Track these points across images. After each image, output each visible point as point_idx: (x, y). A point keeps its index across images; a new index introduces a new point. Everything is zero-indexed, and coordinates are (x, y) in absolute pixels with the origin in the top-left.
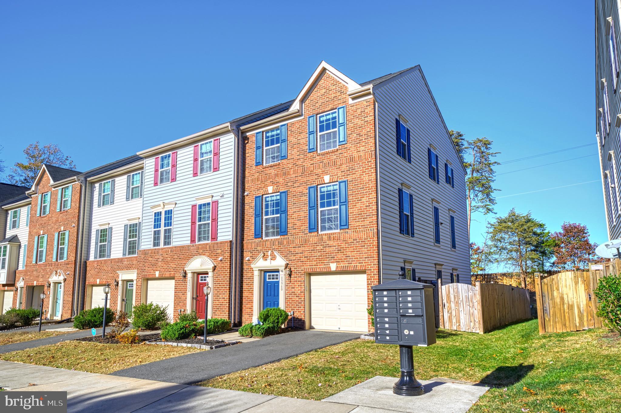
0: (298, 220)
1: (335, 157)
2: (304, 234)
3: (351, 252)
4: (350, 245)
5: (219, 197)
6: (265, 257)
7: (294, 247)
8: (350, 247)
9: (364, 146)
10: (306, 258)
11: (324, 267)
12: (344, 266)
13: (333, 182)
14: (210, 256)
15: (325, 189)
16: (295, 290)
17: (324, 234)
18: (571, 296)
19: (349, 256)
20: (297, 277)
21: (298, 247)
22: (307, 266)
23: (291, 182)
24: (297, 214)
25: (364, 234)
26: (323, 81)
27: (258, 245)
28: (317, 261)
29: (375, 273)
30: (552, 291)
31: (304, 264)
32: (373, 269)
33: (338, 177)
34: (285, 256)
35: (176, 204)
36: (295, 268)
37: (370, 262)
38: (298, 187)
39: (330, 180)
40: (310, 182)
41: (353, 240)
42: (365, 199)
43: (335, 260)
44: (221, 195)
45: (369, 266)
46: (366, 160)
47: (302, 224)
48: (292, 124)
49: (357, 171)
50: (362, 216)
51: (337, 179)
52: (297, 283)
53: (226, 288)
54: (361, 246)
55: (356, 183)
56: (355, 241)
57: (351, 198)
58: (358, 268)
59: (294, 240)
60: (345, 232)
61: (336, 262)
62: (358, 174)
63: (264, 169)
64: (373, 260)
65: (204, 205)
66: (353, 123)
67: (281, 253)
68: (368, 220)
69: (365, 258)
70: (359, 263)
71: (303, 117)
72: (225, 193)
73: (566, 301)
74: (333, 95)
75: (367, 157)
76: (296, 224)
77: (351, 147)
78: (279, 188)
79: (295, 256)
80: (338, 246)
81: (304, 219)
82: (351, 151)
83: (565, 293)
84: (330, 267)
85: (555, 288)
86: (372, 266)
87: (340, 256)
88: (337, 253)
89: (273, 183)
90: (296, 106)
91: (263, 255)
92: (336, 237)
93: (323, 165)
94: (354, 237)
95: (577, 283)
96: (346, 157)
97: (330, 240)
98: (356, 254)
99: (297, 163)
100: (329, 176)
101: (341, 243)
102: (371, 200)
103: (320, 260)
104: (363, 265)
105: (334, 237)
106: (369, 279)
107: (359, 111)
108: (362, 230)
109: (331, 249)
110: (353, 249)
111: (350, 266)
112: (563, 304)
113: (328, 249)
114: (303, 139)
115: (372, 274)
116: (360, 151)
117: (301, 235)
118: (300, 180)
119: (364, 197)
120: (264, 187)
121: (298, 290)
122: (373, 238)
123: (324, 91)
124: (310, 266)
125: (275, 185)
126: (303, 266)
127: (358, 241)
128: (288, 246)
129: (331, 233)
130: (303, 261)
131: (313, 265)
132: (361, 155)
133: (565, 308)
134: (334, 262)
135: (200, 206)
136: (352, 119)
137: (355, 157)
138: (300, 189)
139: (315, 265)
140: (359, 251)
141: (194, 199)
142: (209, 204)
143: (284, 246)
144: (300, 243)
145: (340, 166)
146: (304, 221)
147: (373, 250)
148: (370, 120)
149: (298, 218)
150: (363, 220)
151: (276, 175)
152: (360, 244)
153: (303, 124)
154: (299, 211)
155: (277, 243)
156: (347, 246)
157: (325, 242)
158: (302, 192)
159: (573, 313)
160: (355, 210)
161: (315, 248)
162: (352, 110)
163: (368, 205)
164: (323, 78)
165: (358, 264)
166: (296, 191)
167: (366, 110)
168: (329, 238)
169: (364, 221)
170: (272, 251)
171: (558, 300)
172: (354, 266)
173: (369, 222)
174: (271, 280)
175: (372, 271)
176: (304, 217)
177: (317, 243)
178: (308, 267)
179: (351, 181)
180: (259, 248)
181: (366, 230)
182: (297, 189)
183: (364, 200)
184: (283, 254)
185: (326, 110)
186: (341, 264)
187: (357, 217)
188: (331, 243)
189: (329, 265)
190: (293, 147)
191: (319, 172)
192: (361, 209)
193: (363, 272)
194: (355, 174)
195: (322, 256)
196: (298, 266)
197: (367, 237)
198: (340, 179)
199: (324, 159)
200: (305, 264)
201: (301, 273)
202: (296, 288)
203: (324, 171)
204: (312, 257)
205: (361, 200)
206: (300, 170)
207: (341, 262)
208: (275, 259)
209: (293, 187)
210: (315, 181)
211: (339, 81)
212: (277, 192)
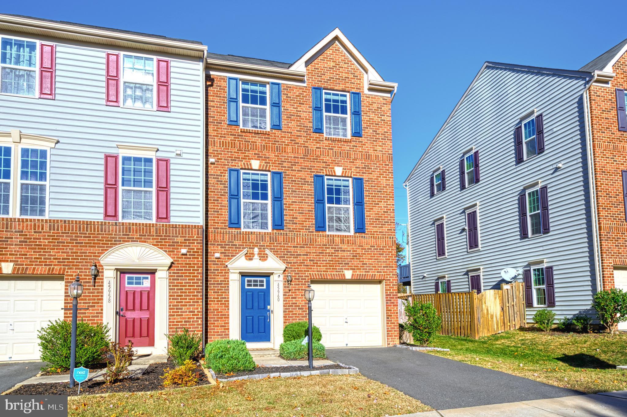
0: (299, 213)
1: (348, 148)
2: (309, 232)
3: (368, 259)
4: (367, 251)
5: (173, 155)
6: (249, 257)
7: (294, 247)
8: (368, 254)
9: (380, 146)
10: (312, 262)
11: (336, 274)
12: (360, 274)
13: (345, 177)
15: (334, 183)
16: (297, 301)
17: (336, 235)
19: (366, 264)
20: (299, 284)
21: (300, 247)
22: (313, 271)
23: (288, 162)
24: (298, 205)
25: (383, 241)
26: (331, 51)
27: (235, 237)
28: (327, 266)
29: (394, 283)
30: (482, 304)
31: (309, 268)
32: (392, 280)
33: (351, 172)
34: (280, 257)
35: (58, 142)
36: (295, 274)
37: (389, 272)
38: (298, 171)
39: (343, 173)
40: (316, 169)
41: (371, 246)
42: (383, 204)
43: (350, 266)
44: (178, 152)
45: (388, 276)
46: (384, 163)
47: (305, 219)
48: (289, 87)
49: (373, 171)
50: (380, 222)
51: (351, 174)
52: (300, 292)
54: (379, 254)
55: (373, 185)
56: (373, 248)
57: (367, 200)
58: (377, 277)
59: (294, 238)
60: (362, 236)
61: (351, 269)
62: (374, 176)
63: (244, 134)
64: (392, 270)
65: (137, 160)
66: (368, 116)
67: (275, 253)
68: (386, 227)
69: (384, 267)
70: (377, 272)
71: (305, 85)
72: (185, 150)
74: (344, 74)
75: (385, 159)
76: (297, 218)
77: (366, 143)
78: (270, 166)
79: (296, 258)
80: (353, 251)
81: (308, 213)
82: (367, 147)
84: (344, 274)
85: (484, 302)
86: (391, 276)
87: (356, 262)
88: (352, 259)
89: (259, 158)
90: (299, 67)
91: (246, 252)
92: (350, 240)
93: (333, 153)
94: (371, 243)
96: (361, 152)
97: (343, 243)
98: (374, 262)
99: (297, 141)
100: (342, 168)
101: (356, 249)
102: (389, 206)
103: (331, 265)
104: (382, 275)
105: (348, 240)
106: (388, 290)
107: (375, 106)
108: (381, 237)
109: (345, 254)
110: (371, 256)
111: (368, 274)
113: (340, 254)
114: (305, 112)
115: (391, 284)
116: (376, 151)
117: (303, 232)
118: (301, 163)
119: (381, 202)
120: (244, 159)
121: (302, 301)
122: (392, 247)
123: (332, 64)
124: (317, 271)
125: (263, 160)
126: (308, 271)
127: (376, 248)
128: (285, 244)
129: (345, 236)
130: (308, 266)
131: (321, 271)
132: (378, 155)
133: (489, 317)
134: (348, 269)
135: (126, 159)
136: (368, 112)
137: (371, 155)
138: (302, 174)
139: (324, 271)
140: (378, 259)
141: (114, 145)
142: (149, 161)
143: (279, 244)
144: (303, 242)
145: (354, 160)
146: (309, 216)
147: (392, 259)
148: (387, 121)
149: (299, 210)
150: (380, 226)
151: (265, 147)
152: (378, 252)
153: (305, 94)
154: (300, 202)
155: (268, 239)
156: (363, 252)
157: (338, 245)
158: (305, 179)
160: (372, 214)
161: (324, 250)
162: (368, 102)
163: (385, 210)
164: (331, 48)
165: (376, 273)
166: (295, 176)
167: (383, 108)
168: (342, 242)
169: (382, 227)
170: (259, 249)
172: (373, 275)
173: (388, 230)
174: (252, 287)
175: (391, 281)
176: (308, 211)
177: (326, 245)
178: (315, 273)
179: (367, 181)
180: (236, 243)
181: (385, 237)
182: (297, 173)
183: (381, 204)
184: (279, 254)
185: (336, 88)
186: (356, 272)
187: (374, 222)
188: (345, 247)
189: (343, 272)
190: (291, 118)
191: (328, 160)
192: (379, 214)
193: (380, 282)
194: (371, 174)
195: (333, 261)
196: (300, 271)
197: (386, 245)
198: (354, 175)
199: (334, 147)
200: (311, 268)
201: (305, 279)
202: (298, 298)
203: (334, 161)
204: (320, 261)
205: (378, 204)
206: (301, 150)
207: (357, 269)
208: (266, 260)
209: (291, 170)
210: (323, 170)
211: (351, 61)
212: (265, 171)
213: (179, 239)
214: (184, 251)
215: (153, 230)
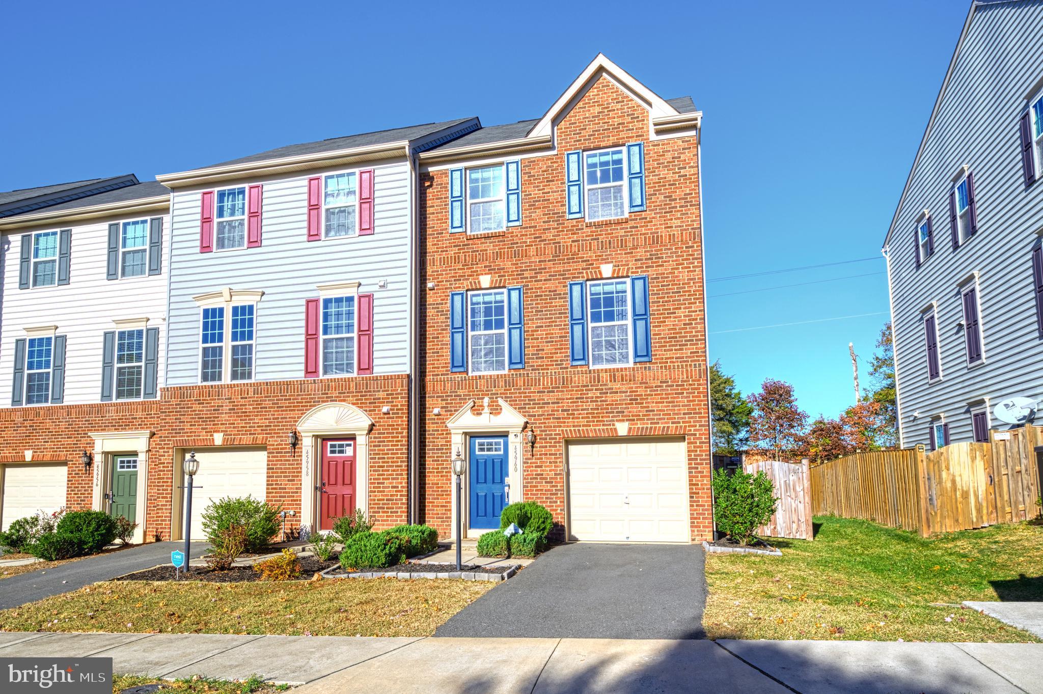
0: (547, 342)
1: (622, 233)
2: (561, 368)
3: (656, 403)
4: (655, 391)
5: (377, 288)
6: (477, 410)
7: (538, 392)
8: (655, 395)
9: (679, 218)
10: (566, 413)
11: (603, 430)
12: (643, 428)
13: (618, 277)
14: (359, 404)
15: (602, 289)
16: (543, 471)
17: (602, 370)
18: (965, 478)
19: (654, 411)
20: (546, 447)
21: (548, 392)
22: (568, 426)
23: (530, 270)
24: (544, 330)
25: (683, 372)
26: (596, 90)
27: (459, 385)
28: (589, 417)
29: (703, 440)
30: (940, 471)
31: (561, 422)
32: (700, 434)
33: (628, 269)
34: (519, 408)
35: (263, 294)
36: (541, 431)
37: (694, 422)
38: (545, 280)
39: (614, 272)
40: (572, 274)
41: (661, 382)
42: (683, 312)
43: (626, 416)
44: (382, 284)
45: (692, 429)
46: (684, 244)
47: (556, 349)
48: (532, 162)
49: (665, 262)
50: (678, 341)
51: (627, 272)
52: (547, 458)
53: (401, 466)
54: (676, 394)
55: (665, 283)
56: (664, 385)
57: (655, 308)
58: (672, 431)
59: (539, 379)
60: (645, 368)
61: (627, 420)
62: (668, 267)
63: (471, 242)
64: (699, 417)
65: (339, 300)
66: (657, 175)
67: (513, 403)
68: (689, 349)
69: (684, 414)
70: (673, 423)
71: (555, 152)
72: (390, 279)
73: (959, 486)
74: (616, 120)
75: (686, 238)
76: (543, 350)
77: (653, 218)
78: (505, 280)
79: (541, 408)
80: (630, 392)
81: (559, 341)
82: (654, 225)
83: (957, 474)
84: (615, 429)
85: (944, 467)
86: (697, 428)
87: (635, 409)
88: (629, 404)
89: (490, 270)
90: (543, 130)
91: (472, 404)
92: (626, 375)
93: (598, 245)
94: (662, 377)
95: (973, 459)
96: (644, 234)
97: (615, 381)
98: (666, 407)
99: (544, 237)
100: (611, 265)
101: (637, 387)
102: (693, 314)
103: (594, 416)
104: (681, 427)
105: (622, 375)
106: (692, 451)
107: (669, 156)
108: (678, 366)
109: (617, 397)
110: (661, 398)
111: (656, 427)
112: (955, 491)
113: (610, 398)
114: (555, 192)
115: (698, 441)
116: (671, 227)
117: (552, 370)
118: (550, 268)
119: (680, 308)
120: (471, 276)
121: (550, 471)
122: (699, 381)
123: (597, 109)
124: (574, 426)
125: (496, 273)
126: (561, 426)
127: (670, 383)
128: (527, 389)
129: (618, 369)
130: (560, 418)
131: (580, 426)
132: (674, 235)
133: (958, 496)
134: (623, 421)
135: (327, 302)
136: (656, 168)
137: (661, 236)
138: (551, 285)
139: (583, 426)
140: (673, 402)
141: (314, 286)
142: (350, 299)
143: (518, 389)
144: (552, 384)
145: (633, 249)
146: (561, 345)
147: (699, 401)
148: (690, 175)
149: (547, 338)
150: (678, 347)
151: (499, 255)
152: (674, 390)
153: (555, 165)
154: (549, 326)
155: (502, 383)
156: (648, 393)
157: (605, 385)
158: (556, 291)
159: (968, 503)
160: (663, 330)
161: (585, 394)
162: (655, 153)
163: (687, 322)
164: (595, 86)
165: (671, 425)
166: (541, 288)
167: (682, 156)
168: (613, 378)
169: (682, 349)
170: (490, 398)
171: (949, 485)
172: (664, 427)
173: (691, 353)
174: (486, 453)
175: (698, 436)
176: (560, 337)
177: (588, 386)
178: (570, 429)
179: (655, 278)
180: (461, 392)
181: (686, 365)
182: (544, 284)
183: (680, 313)
184: (517, 405)
185: (602, 144)
186: (637, 424)
187: (667, 342)
188: (617, 386)
189: (614, 425)
190: (534, 205)
191: (590, 257)
192: (675, 329)
193: (681, 438)
194: (662, 266)
195: (598, 409)
196: (548, 427)
197: (687, 377)
198: (632, 273)
199: (600, 235)
200: (565, 422)
201: (556, 439)
202: (545, 466)
203: (600, 256)
204: (578, 410)
205: (675, 313)
206: (550, 250)
207: (637, 420)
208: (499, 413)
209: (535, 281)
210: (582, 273)
211: (627, 97)
212: (499, 287)
213: (381, 395)
214: (385, 409)
215: (352, 385)
